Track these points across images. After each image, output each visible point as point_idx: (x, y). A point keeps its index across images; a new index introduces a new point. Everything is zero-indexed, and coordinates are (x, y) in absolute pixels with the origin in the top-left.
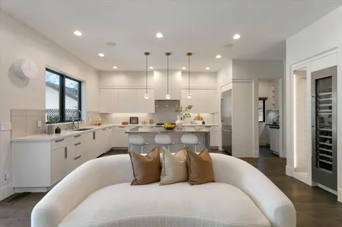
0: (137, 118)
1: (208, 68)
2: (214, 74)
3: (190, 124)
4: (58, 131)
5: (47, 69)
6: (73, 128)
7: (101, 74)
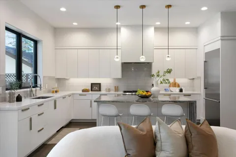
0: (100, 84)
1: (188, 23)
2: (195, 30)
3: (164, 92)
4: (19, 99)
5: (7, 29)
6: (31, 96)
7: (58, 32)
